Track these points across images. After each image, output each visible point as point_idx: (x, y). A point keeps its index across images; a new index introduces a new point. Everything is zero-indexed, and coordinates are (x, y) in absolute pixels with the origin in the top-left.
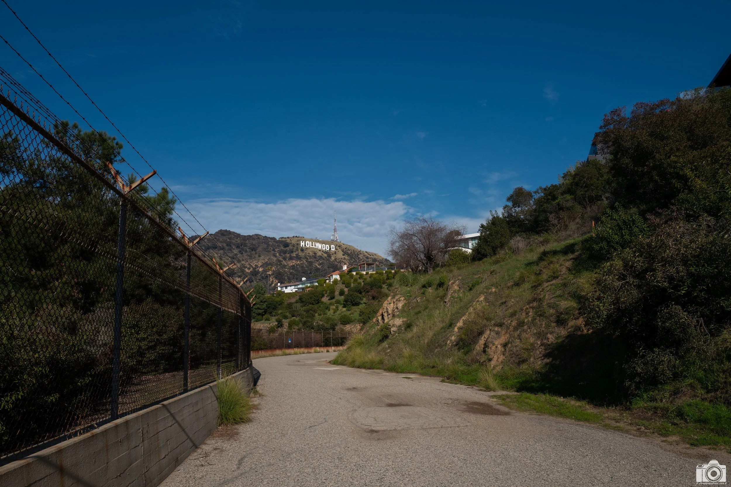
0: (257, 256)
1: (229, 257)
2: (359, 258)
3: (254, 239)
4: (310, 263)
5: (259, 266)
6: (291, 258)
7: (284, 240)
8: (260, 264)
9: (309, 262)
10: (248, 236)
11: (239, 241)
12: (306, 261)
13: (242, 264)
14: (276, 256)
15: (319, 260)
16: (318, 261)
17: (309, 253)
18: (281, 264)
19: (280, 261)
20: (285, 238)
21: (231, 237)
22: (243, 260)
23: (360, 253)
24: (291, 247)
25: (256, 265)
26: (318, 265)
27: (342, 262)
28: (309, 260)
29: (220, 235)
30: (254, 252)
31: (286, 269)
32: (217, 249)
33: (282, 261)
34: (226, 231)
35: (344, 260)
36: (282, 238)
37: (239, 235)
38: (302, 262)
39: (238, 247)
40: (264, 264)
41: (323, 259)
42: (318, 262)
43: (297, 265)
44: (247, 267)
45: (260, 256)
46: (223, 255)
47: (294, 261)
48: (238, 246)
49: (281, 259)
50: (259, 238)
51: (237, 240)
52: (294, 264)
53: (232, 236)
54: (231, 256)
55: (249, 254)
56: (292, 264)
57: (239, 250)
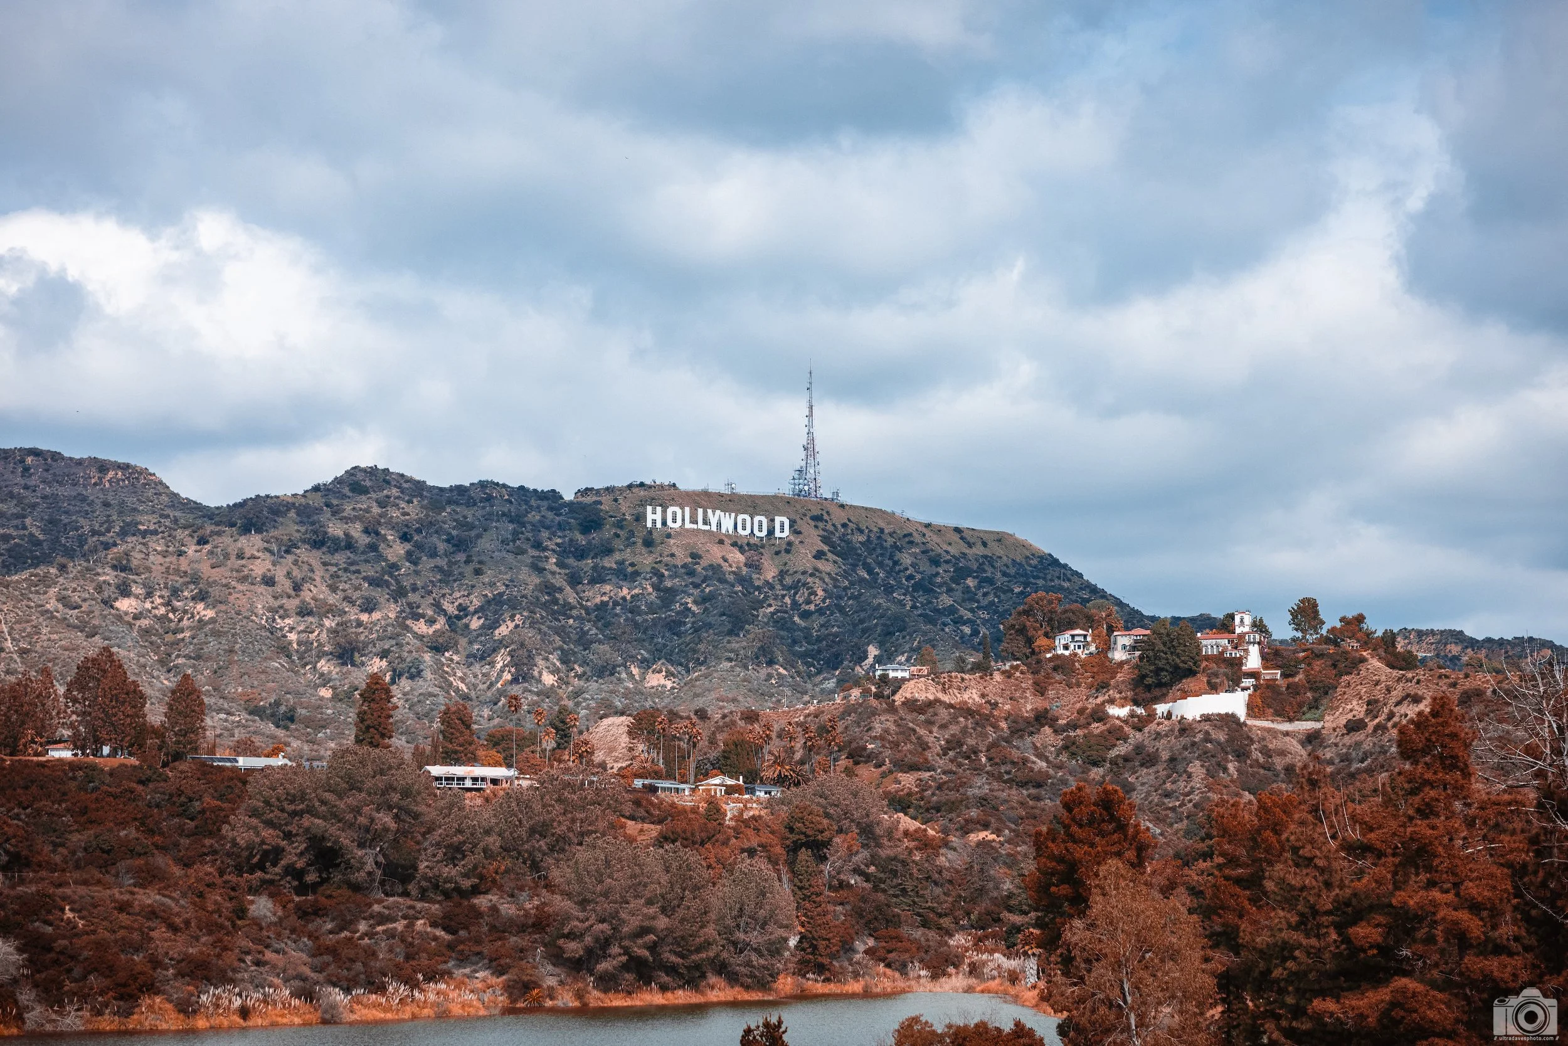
0: (468, 570)
1: (364, 579)
2: (896, 563)
3: (471, 503)
4: (668, 596)
5: (472, 609)
6: (598, 579)
7: (588, 500)
8: (476, 602)
9: (668, 590)
10: (451, 489)
11: (414, 511)
12: (656, 587)
13: (409, 605)
14: (540, 570)
15: (703, 582)
16: (696, 586)
17: (673, 555)
18: (555, 601)
19: (550, 589)
20: (598, 491)
21: (388, 497)
22: (415, 589)
23: (911, 542)
24: (608, 532)
25: (461, 608)
26: (695, 602)
27: (804, 585)
28: (668, 584)
29: (346, 490)
30: (461, 557)
31: (571, 621)
32: (324, 549)
33: (561, 590)
34: (372, 472)
35: (809, 580)
36: (588, 491)
37: (419, 488)
38: (636, 591)
39: (405, 538)
40: (489, 602)
41: (722, 581)
42: (696, 592)
43: (616, 604)
44: (423, 616)
45: (478, 572)
46: (346, 570)
47: (607, 588)
48: (405, 534)
49: (559, 581)
50: (489, 498)
51: (409, 509)
52: (605, 599)
53: (395, 492)
54: (371, 573)
55: (442, 562)
56: (598, 600)
57: (408, 546)
